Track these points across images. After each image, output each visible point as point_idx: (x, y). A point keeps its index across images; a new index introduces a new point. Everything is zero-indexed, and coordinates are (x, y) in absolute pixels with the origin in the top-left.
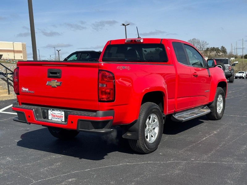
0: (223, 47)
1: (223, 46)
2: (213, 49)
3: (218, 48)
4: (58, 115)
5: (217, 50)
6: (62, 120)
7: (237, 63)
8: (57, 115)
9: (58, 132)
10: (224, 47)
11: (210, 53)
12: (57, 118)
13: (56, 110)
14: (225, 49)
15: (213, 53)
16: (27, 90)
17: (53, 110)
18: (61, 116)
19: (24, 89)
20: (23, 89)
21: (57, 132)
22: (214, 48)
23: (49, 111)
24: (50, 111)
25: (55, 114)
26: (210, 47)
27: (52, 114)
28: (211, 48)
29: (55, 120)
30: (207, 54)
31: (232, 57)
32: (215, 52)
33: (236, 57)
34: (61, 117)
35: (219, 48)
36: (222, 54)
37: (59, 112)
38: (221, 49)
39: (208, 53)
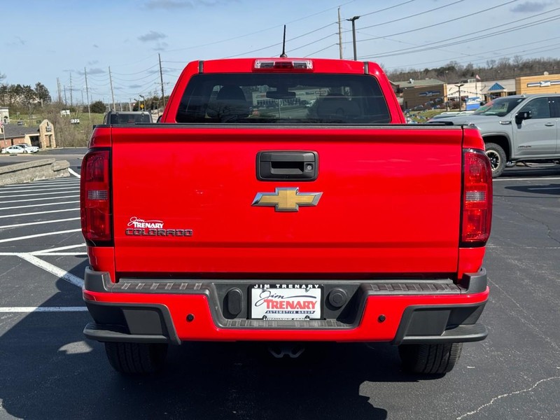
0: (40, 86)
1: (39, 84)
2: (17, 90)
3: (30, 87)
4: (296, 300)
5: (27, 91)
6: (312, 316)
7: (78, 123)
8: (291, 300)
9: (297, 355)
10: (43, 86)
11: (11, 98)
12: (289, 309)
13: (284, 286)
14: (46, 91)
15: (18, 99)
16: (159, 226)
17: (273, 286)
18: (309, 303)
19: (139, 224)
20: (135, 223)
21: (292, 356)
22: (19, 86)
23: (256, 292)
24: (261, 290)
25: (280, 299)
26: (10, 85)
27: (268, 301)
28: (12, 86)
29: (281, 317)
30: (3, 101)
31: (65, 109)
32: (23, 96)
33: (72, 110)
34: (306, 305)
35: (32, 88)
36: (40, 103)
37: (302, 292)
38: (36, 89)
39: (7, 99)
